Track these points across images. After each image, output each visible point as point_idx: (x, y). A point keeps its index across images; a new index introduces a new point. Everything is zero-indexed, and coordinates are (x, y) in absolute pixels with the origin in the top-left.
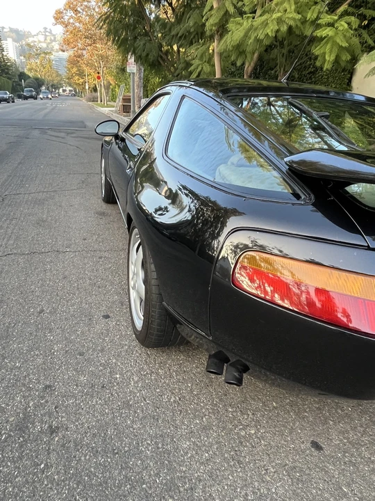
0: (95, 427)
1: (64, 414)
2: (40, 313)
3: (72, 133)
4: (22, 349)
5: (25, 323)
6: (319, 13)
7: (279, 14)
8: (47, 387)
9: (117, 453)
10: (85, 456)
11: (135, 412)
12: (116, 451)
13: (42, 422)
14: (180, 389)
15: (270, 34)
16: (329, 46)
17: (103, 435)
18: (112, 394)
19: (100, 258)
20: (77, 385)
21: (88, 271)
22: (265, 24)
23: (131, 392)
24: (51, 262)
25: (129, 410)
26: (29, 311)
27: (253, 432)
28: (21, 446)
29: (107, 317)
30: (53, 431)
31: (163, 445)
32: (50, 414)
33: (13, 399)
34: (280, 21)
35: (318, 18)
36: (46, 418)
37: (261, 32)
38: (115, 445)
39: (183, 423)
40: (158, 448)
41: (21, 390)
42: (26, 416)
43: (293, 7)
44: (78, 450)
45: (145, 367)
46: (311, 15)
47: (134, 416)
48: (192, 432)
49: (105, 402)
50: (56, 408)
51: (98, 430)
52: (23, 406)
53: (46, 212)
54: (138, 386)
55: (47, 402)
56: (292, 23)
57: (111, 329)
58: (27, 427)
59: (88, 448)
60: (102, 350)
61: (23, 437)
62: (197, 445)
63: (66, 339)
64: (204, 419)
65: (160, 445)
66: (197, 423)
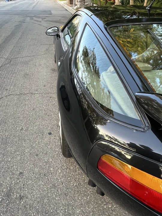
0: (39, 197)
1: (26, 189)
2: (21, 130)
3: (45, 18)
4: (12, 151)
5: (14, 136)
8: (21, 173)
9: (47, 213)
10: (33, 214)
11: (58, 191)
12: (47, 212)
13: (17, 192)
14: (79, 179)
17: (42, 202)
18: (48, 180)
19: (51, 98)
20: (33, 174)
21: (44, 106)
23: (57, 179)
24: (28, 100)
25: (55, 189)
26: (16, 129)
27: (110, 206)
28: (7, 206)
29: (50, 134)
30: (21, 198)
31: (68, 210)
32: (20, 188)
33: (6, 179)
36: (19, 191)
38: (47, 208)
39: (79, 199)
40: (66, 212)
41: (10, 175)
42: (11, 189)
44: (31, 210)
45: (65, 164)
47: (57, 193)
48: (82, 204)
49: (45, 183)
50: (23, 185)
51: (40, 199)
52: (10, 183)
53: (29, 69)
54: (60, 176)
55: (20, 181)
57: (52, 141)
58: (11, 195)
59: (35, 209)
60: (46, 154)
61: (8, 200)
62: (83, 212)
63: (31, 146)
64: (88, 197)
65: (67, 211)
66: (84, 199)
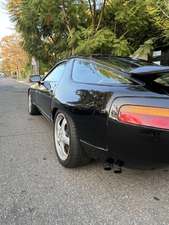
0: (53, 205)
1: (35, 202)
2: (11, 161)
3: (8, 90)
4: (5, 177)
5: (4, 166)
6: (113, 39)
7: (98, 39)
8: (23, 191)
9: (67, 215)
10: (51, 219)
11: (71, 197)
12: (66, 215)
13: (24, 207)
14: (89, 184)
15: (96, 46)
16: (118, 51)
17: (57, 208)
18: (57, 190)
19: (35, 136)
20: (38, 189)
21: (30, 142)
22: (93, 42)
23: (66, 188)
24: (11, 139)
25: (67, 196)
26: (5, 160)
27: (127, 197)
28: (16, 220)
29: (45, 159)
30: (31, 210)
31: (88, 208)
32: (28, 203)
33: (6, 199)
34: (99, 41)
35: (113, 41)
36: (26, 205)
37: (92, 45)
38: (65, 212)
39: (95, 198)
40: (86, 210)
41: (10, 195)
42: (15, 206)
43: (103, 37)
44: (47, 217)
45: (70, 177)
46: (110, 39)
47: (70, 198)
48: (100, 201)
49: (54, 194)
50: (30, 200)
51: (54, 206)
52: (13, 201)
53: (3, 120)
54: (68, 186)
55: (25, 198)
56: (104, 42)
57: (48, 164)
58: (17, 211)
59: (51, 215)
60: (47, 173)
61: (16, 215)
62: (104, 206)
63: (27, 170)
64: (104, 195)
65: (87, 209)
66: (101, 197)
